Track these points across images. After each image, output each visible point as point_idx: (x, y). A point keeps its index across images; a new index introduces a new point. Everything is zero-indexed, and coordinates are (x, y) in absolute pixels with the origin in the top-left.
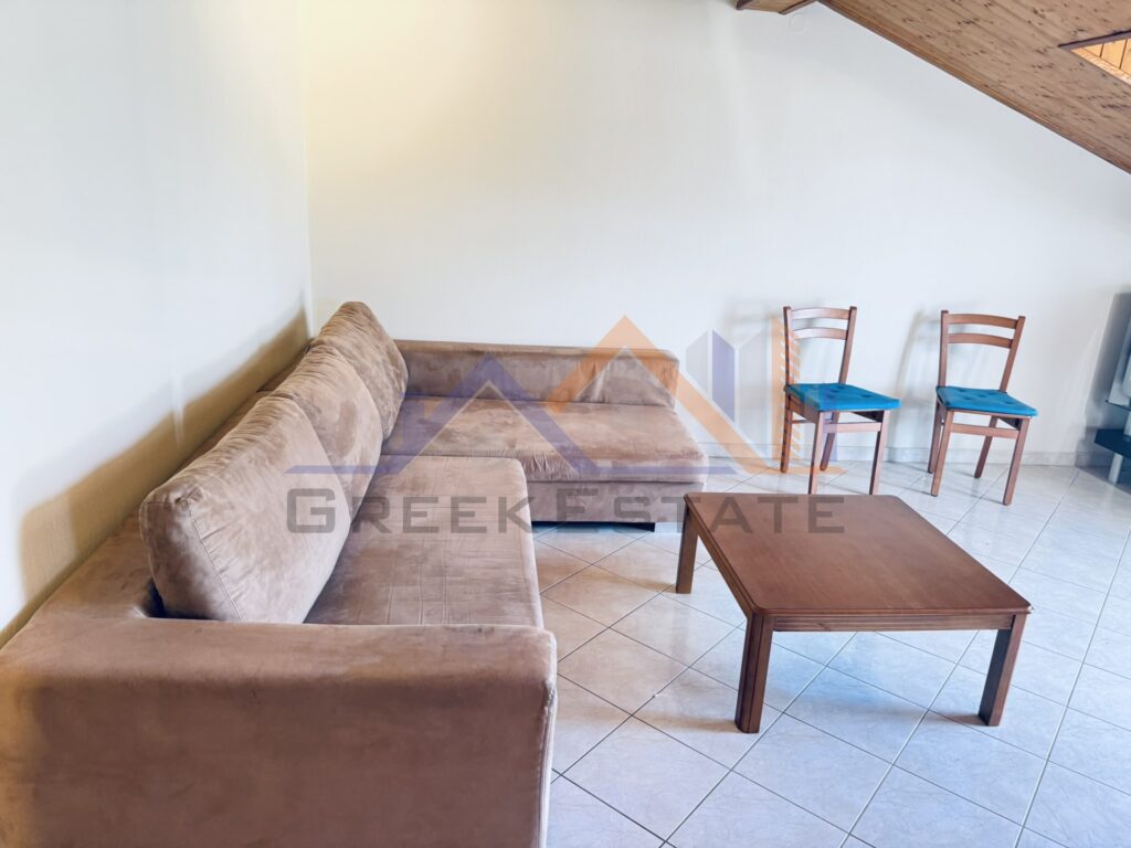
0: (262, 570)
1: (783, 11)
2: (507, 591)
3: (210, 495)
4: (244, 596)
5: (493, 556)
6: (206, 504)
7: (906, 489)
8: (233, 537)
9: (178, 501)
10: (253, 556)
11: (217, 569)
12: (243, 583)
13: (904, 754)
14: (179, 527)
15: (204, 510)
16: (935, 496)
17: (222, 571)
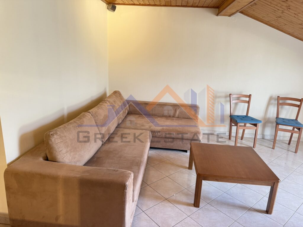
0: (71, 152)
1: (230, 16)
2: (135, 163)
3: (60, 133)
4: (65, 157)
5: (135, 154)
6: (58, 136)
7: (265, 146)
8: (65, 143)
9: (52, 134)
10: (69, 149)
11: (59, 151)
12: (65, 154)
13: (240, 218)
14: (51, 140)
15: (57, 137)
16: (274, 149)
17: (60, 151)
